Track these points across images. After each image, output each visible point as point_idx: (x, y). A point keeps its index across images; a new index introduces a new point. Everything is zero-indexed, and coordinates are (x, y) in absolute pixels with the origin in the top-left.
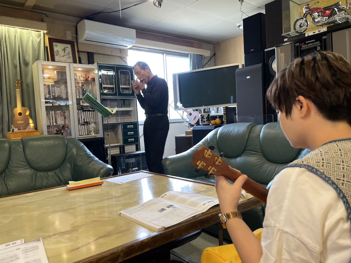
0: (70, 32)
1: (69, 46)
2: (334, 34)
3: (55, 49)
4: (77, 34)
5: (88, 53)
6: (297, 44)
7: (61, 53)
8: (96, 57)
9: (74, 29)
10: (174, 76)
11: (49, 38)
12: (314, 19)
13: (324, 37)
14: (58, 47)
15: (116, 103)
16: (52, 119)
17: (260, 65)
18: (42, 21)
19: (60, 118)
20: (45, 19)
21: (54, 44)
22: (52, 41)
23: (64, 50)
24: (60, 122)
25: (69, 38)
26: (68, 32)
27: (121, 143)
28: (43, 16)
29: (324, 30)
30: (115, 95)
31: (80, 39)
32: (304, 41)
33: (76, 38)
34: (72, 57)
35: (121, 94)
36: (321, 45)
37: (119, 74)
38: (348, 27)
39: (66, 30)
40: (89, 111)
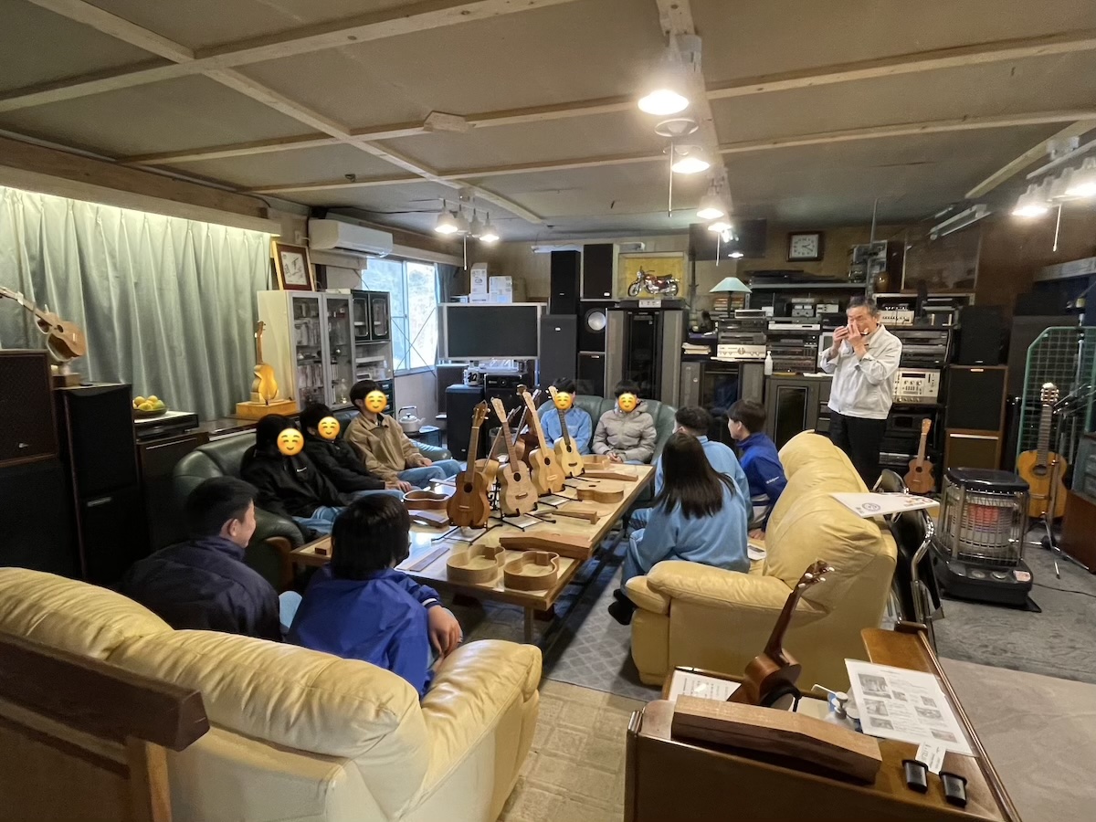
0: (300, 232)
1: (299, 256)
2: (666, 313)
3: (284, 262)
4: (307, 235)
5: (319, 267)
6: (630, 313)
7: (292, 270)
8: (330, 274)
9: (305, 226)
11: (278, 245)
13: (656, 313)
14: (289, 258)
15: (364, 350)
17: (574, 317)
18: (263, 214)
20: (270, 211)
21: (283, 253)
22: (280, 248)
23: (294, 263)
25: (299, 242)
26: (297, 233)
28: (261, 204)
29: (658, 304)
30: (368, 338)
31: (316, 246)
32: (637, 310)
33: (307, 243)
34: (304, 275)
35: (375, 337)
36: (653, 321)
37: (373, 305)
38: (680, 309)
39: (294, 231)
40: (332, 363)
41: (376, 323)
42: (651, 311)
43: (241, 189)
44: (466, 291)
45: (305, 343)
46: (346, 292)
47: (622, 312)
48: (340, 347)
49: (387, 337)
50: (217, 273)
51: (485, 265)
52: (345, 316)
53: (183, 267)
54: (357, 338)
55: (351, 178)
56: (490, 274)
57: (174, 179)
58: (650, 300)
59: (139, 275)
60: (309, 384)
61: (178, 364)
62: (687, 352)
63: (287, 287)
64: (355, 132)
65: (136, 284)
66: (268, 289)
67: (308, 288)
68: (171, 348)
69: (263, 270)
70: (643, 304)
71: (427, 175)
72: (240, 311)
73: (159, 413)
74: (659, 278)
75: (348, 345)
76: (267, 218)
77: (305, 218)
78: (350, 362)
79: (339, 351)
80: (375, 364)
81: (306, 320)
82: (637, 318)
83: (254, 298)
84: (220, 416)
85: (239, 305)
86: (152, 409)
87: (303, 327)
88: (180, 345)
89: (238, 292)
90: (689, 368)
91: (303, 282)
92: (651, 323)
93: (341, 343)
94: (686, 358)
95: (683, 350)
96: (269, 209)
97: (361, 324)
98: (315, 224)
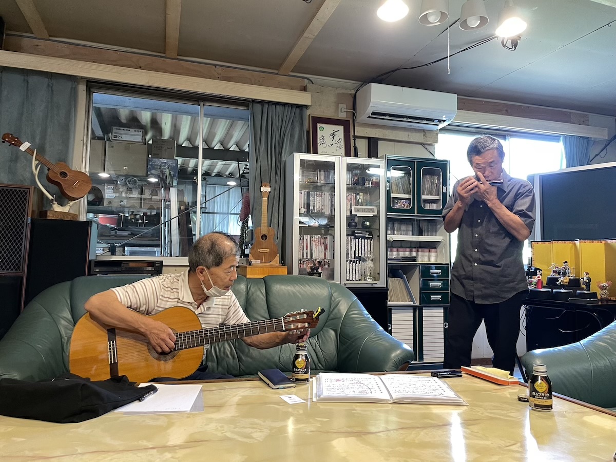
0: (345, 106)
1: (341, 128)
3: (320, 134)
4: (354, 108)
5: (369, 139)
7: (328, 140)
8: (382, 145)
9: (352, 100)
11: (312, 118)
16: (307, 249)
19: (317, 247)
21: (319, 125)
23: (333, 135)
24: (318, 254)
25: (342, 116)
26: (340, 106)
27: (417, 303)
28: (304, 83)
30: (412, 211)
31: (360, 116)
33: (353, 115)
34: (343, 146)
35: (421, 210)
37: (421, 175)
39: (337, 104)
40: (364, 238)
41: (423, 197)
54: (390, 209)
78: (379, 236)
79: (368, 223)
97: (407, 196)
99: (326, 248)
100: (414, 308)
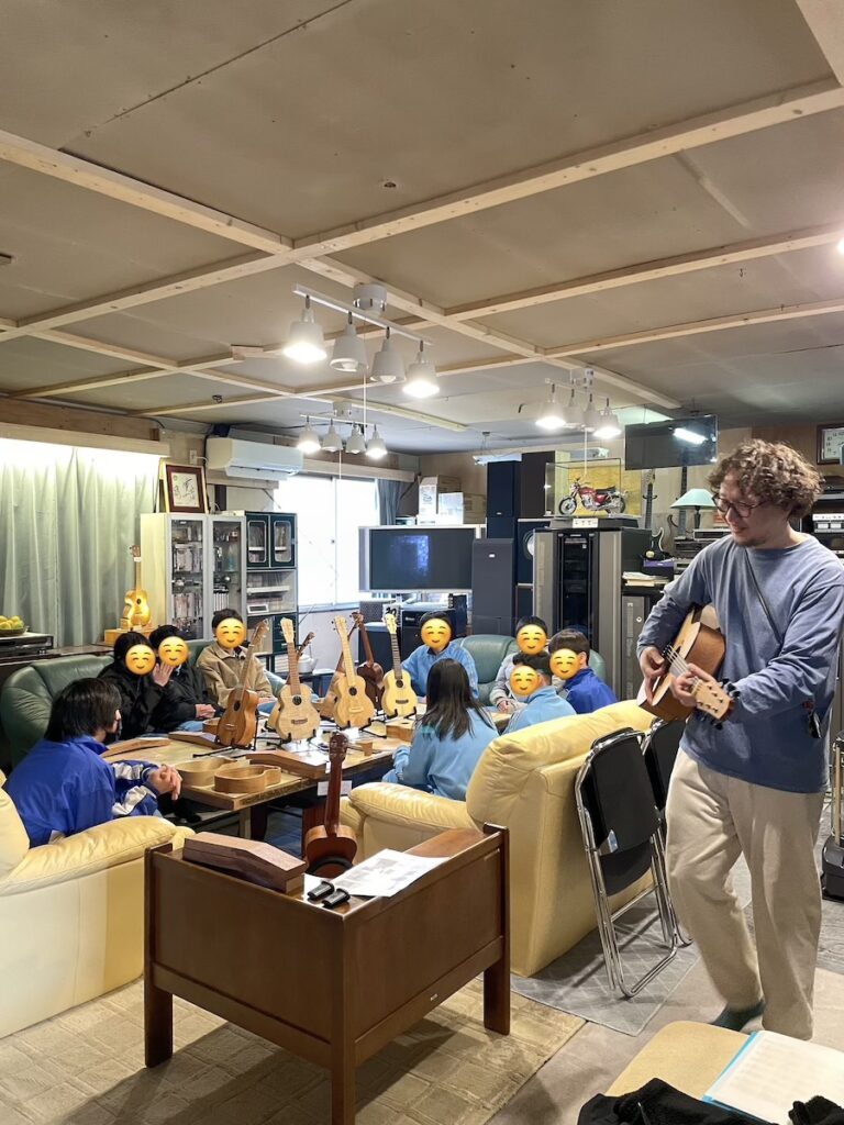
0: (195, 452)
1: (193, 477)
2: (602, 534)
3: (174, 483)
4: (204, 454)
5: (217, 487)
6: (561, 535)
7: (182, 490)
8: (230, 494)
9: (202, 446)
10: (362, 532)
11: (167, 466)
12: (583, 502)
13: (591, 535)
14: (179, 480)
15: (260, 578)
17: (511, 541)
18: (155, 436)
20: (163, 432)
21: (173, 474)
22: (170, 469)
23: (186, 484)
25: (194, 462)
26: (191, 452)
27: (270, 652)
28: (155, 425)
29: (594, 524)
30: (266, 564)
31: (214, 464)
32: (569, 532)
33: (204, 462)
34: (197, 497)
35: (274, 563)
36: (587, 544)
37: (274, 529)
38: (618, 530)
39: (188, 449)
40: (221, 592)
41: (276, 549)
42: (584, 532)
43: (131, 412)
44: (414, 511)
45: (188, 568)
46: (241, 513)
47: (551, 534)
48: (230, 574)
49: (292, 563)
50: (100, 496)
51: (436, 479)
52: (238, 539)
53: (65, 491)
54: (249, 564)
55: (218, 399)
56: (441, 490)
57: (63, 407)
58: (585, 519)
59: (20, 500)
60: (191, 614)
61: (50, 586)
62: (629, 584)
63: (173, 509)
64: (182, 363)
65: (16, 509)
66: (155, 511)
67: (200, 510)
68: (45, 572)
69: (151, 492)
70: (578, 524)
71: (281, 393)
72: (123, 536)
73: (18, 632)
74: (599, 492)
75: (239, 573)
76: (158, 440)
77: (203, 436)
78: (240, 591)
79: (228, 579)
80: (276, 595)
81: (191, 545)
82: (568, 541)
83: (137, 521)
84: (88, 641)
85: (120, 527)
86: (10, 628)
87: (188, 552)
88: (53, 567)
89: (121, 515)
90: (631, 604)
91: (196, 504)
92: (584, 547)
93: (231, 570)
94: (628, 591)
95: (624, 581)
96: (161, 430)
97: (259, 549)
98: (215, 443)
99: (188, 606)
100: (267, 657)
